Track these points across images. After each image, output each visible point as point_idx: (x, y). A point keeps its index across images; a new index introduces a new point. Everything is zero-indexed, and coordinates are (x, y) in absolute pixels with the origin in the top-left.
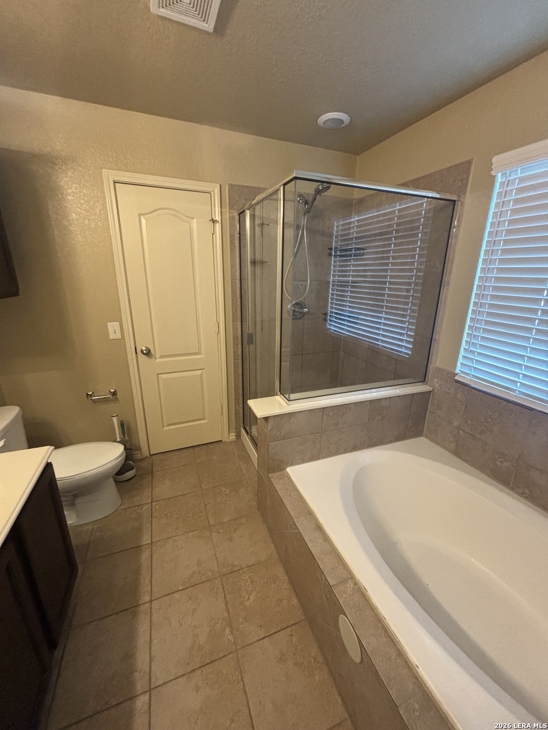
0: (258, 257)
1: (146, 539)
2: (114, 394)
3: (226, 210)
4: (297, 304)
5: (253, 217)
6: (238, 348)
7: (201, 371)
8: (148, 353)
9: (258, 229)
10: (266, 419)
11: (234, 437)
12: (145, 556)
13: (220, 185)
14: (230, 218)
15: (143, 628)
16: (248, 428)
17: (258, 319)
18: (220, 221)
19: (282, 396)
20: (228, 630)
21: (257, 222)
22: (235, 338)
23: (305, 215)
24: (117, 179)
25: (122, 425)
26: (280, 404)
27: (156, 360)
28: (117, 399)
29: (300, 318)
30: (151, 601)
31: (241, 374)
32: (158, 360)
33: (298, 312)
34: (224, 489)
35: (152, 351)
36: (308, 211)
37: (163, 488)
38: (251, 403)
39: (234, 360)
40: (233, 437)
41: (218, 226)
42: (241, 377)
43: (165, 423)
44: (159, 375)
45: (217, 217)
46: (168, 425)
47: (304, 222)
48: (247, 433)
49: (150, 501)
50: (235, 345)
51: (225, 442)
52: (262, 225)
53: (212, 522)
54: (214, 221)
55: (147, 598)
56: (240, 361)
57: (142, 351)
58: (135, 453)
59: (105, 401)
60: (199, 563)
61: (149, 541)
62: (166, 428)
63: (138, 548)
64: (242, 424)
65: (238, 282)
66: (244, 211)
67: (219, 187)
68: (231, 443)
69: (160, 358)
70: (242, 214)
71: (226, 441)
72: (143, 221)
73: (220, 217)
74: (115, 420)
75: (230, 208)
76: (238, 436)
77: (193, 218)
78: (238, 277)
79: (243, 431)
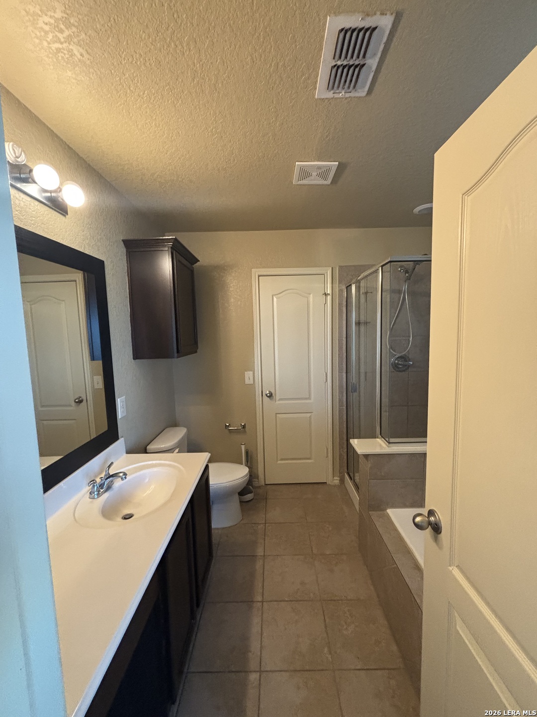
0: (362, 319)
1: (260, 552)
2: (244, 427)
3: (337, 285)
4: (401, 357)
5: (358, 288)
6: (342, 396)
7: (310, 414)
8: (270, 396)
9: (362, 297)
10: (366, 456)
11: (338, 481)
12: (259, 565)
13: (332, 268)
14: (339, 291)
15: (256, 621)
16: (351, 475)
17: (362, 370)
18: (331, 294)
19: (383, 439)
20: (326, 650)
21: (362, 291)
22: (341, 387)
23: (406, 281)
24: (260, 274)
25: (247, 453)
26: (381, 445)
27: (275, 402)
28: (245, 432)
29: (404, 371)
30: (262, 602)
31: (345, 420)
32: (277, 402)
33: (400, 365)
34: (328, 526)
35: (273, 395)
36: (408, 279)
37: (275, 514)
38: (355, 442)
39: (339, 406)
40: (336, 481)
41: (329, 298)
42: (345, 423)
43: (279, 458)
44: (277, 415)
45: (329, 291)
46: (282, 460)
47: (405, 288)
48: (351, 478)
49: (264, 522)
50: (341, 392)
51: (329, 485)
52: (366, 293)
53: (315, 551)
54: (326, 294)
55: (259, 598)
56: (345, 408)
57: (266, 395)
58: (255, 480)
59: (237, 431)
60: (302, 583)
61: (262, 554)
62: (279, 462)
63: (254, 557)
64: (346, 470)
65: (344, 339)
66: (351, 285)
67: (331, 269)
68: (335, 486)
69: (278, 401)
70: (349, 287)
71: (330, 483)
72: (275, 299)
73: (331, 291)
74: (243, 447)
75: (340, 282)
76: (342, 481)
77: (310, 294)
78: (345, 336)
79: (346, 476)
